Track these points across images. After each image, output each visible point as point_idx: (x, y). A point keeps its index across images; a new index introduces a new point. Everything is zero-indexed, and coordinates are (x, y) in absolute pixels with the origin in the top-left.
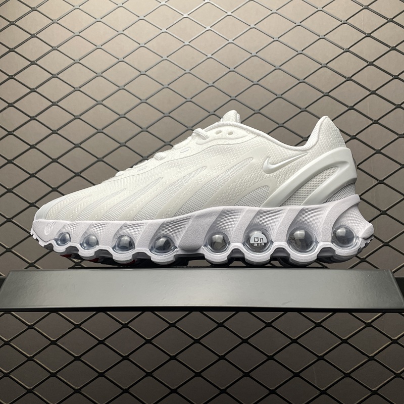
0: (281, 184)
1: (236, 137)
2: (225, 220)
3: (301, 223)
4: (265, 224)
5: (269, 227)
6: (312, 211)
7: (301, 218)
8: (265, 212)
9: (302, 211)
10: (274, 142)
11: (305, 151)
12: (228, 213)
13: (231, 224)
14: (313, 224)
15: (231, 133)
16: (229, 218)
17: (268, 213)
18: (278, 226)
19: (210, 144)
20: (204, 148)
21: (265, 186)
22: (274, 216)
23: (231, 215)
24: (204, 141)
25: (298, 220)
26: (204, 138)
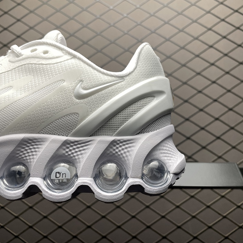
0: (92, 112)
1: (51, 56)
2: (26, 150)
3: (111, 156)
4: (72, 155)
5: (76, 159)
6: (124, 143)
7: (111, 150)
8: (72, 143)
9: (113, 143)
10: (90, 66)
11: (122, 77)
12: (30, 142)
13: (33, 155)
14: (124, 157)
15: (46, 52)
16: (31, 147)
17: (76, 143)
18: (85, 159)
19: (23, 63)
20: (15, 66)
21: (74, 113)
22: (82, 147)
23: (33, 144)
24: (17, 59)
25: (108, 152)
26: (18, 55)
